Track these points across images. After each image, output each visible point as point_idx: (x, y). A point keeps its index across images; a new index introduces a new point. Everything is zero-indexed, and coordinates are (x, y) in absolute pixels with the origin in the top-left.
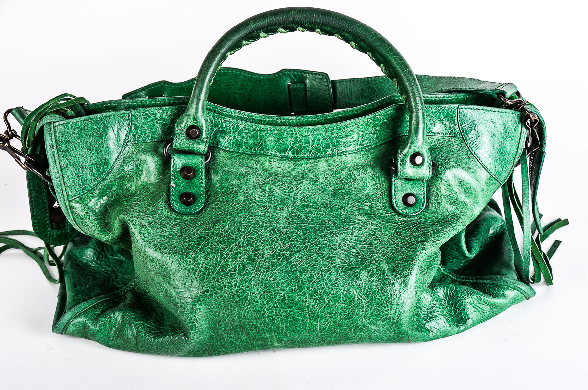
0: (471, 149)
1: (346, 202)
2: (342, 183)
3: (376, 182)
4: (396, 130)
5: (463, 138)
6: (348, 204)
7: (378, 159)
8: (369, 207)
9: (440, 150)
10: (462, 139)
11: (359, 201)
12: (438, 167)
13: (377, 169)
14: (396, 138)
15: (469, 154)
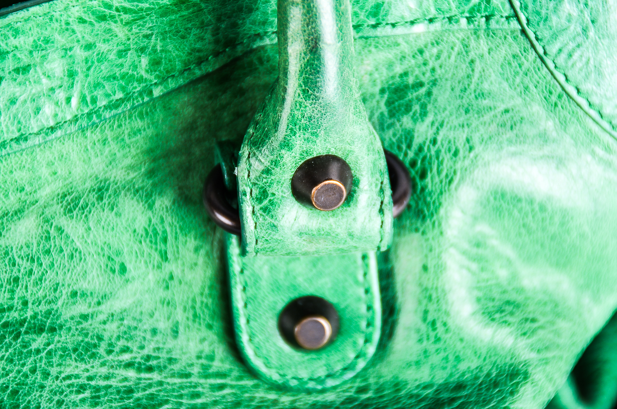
0: (562, 79)
1: (33, 371)
2: (16, 280)
3: (164, 257)
4: (234, 25)
5: (523, 32)
6: (46, 375)
7: (167, 155)
8: (139, 370)
9: (429, 94)
10: (521, 38)
11: (93, 356)
12: (423, 175)
13: (164, 202)
14: (237, 59)
15: (554, 98)
